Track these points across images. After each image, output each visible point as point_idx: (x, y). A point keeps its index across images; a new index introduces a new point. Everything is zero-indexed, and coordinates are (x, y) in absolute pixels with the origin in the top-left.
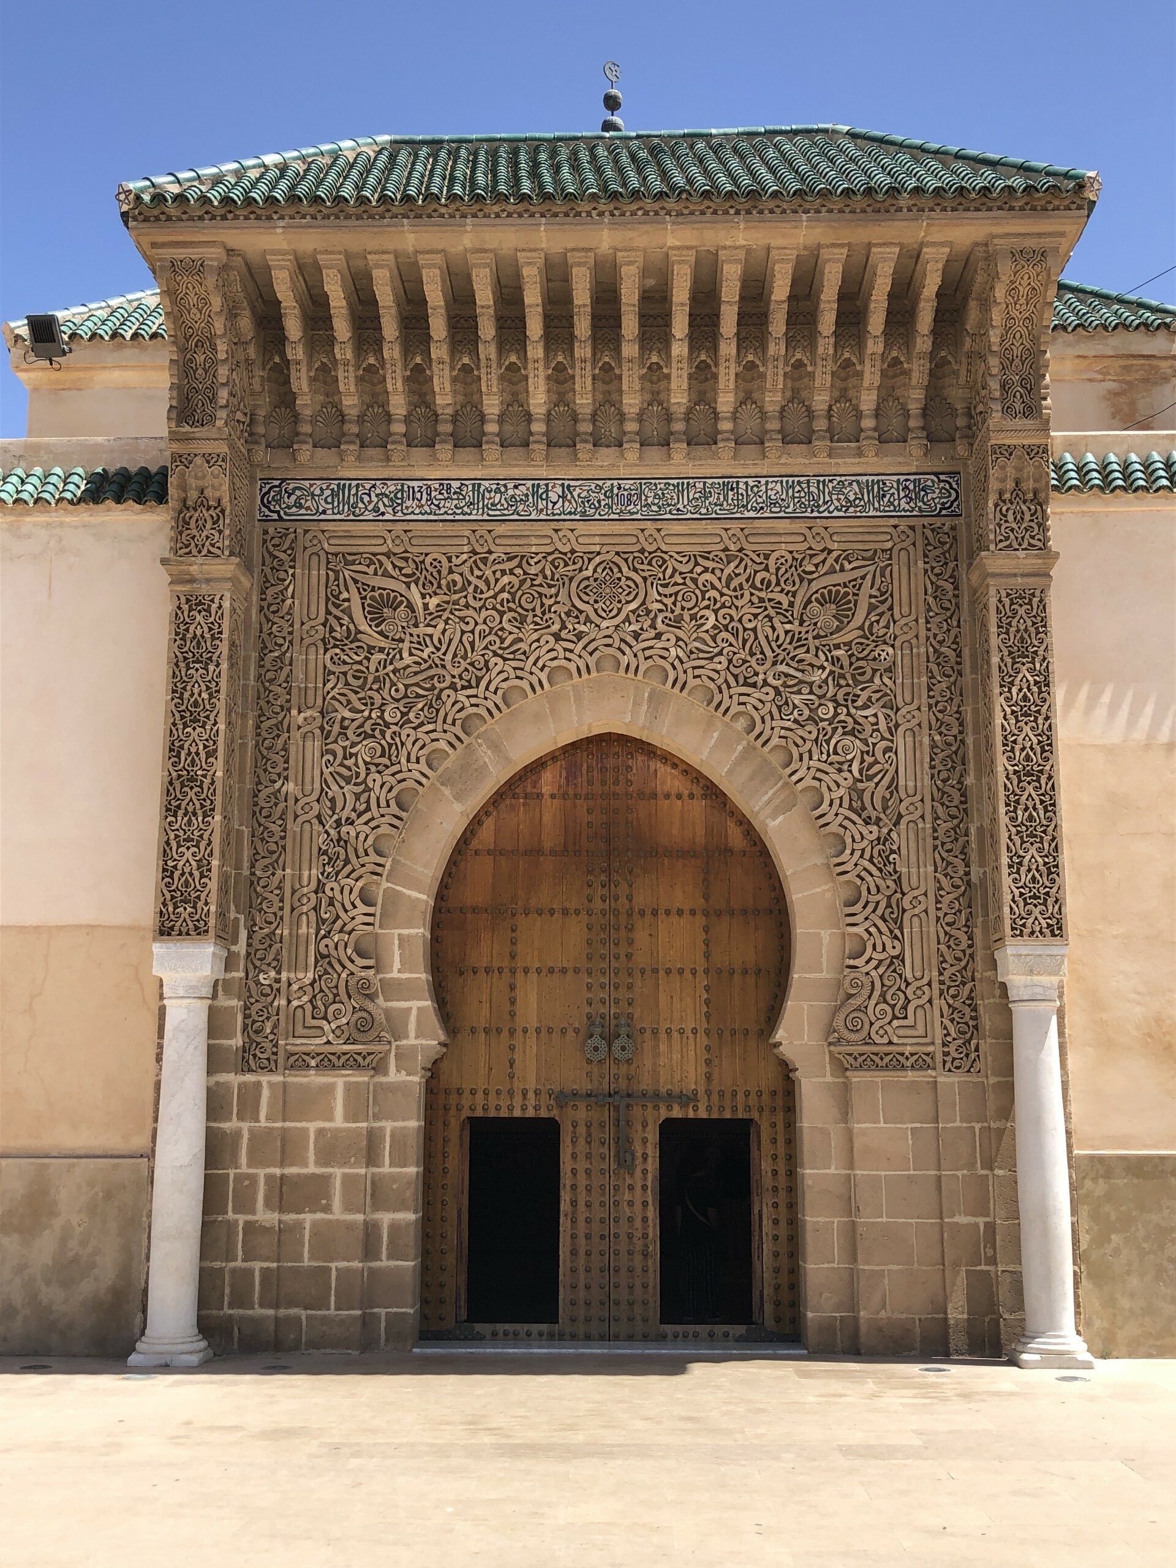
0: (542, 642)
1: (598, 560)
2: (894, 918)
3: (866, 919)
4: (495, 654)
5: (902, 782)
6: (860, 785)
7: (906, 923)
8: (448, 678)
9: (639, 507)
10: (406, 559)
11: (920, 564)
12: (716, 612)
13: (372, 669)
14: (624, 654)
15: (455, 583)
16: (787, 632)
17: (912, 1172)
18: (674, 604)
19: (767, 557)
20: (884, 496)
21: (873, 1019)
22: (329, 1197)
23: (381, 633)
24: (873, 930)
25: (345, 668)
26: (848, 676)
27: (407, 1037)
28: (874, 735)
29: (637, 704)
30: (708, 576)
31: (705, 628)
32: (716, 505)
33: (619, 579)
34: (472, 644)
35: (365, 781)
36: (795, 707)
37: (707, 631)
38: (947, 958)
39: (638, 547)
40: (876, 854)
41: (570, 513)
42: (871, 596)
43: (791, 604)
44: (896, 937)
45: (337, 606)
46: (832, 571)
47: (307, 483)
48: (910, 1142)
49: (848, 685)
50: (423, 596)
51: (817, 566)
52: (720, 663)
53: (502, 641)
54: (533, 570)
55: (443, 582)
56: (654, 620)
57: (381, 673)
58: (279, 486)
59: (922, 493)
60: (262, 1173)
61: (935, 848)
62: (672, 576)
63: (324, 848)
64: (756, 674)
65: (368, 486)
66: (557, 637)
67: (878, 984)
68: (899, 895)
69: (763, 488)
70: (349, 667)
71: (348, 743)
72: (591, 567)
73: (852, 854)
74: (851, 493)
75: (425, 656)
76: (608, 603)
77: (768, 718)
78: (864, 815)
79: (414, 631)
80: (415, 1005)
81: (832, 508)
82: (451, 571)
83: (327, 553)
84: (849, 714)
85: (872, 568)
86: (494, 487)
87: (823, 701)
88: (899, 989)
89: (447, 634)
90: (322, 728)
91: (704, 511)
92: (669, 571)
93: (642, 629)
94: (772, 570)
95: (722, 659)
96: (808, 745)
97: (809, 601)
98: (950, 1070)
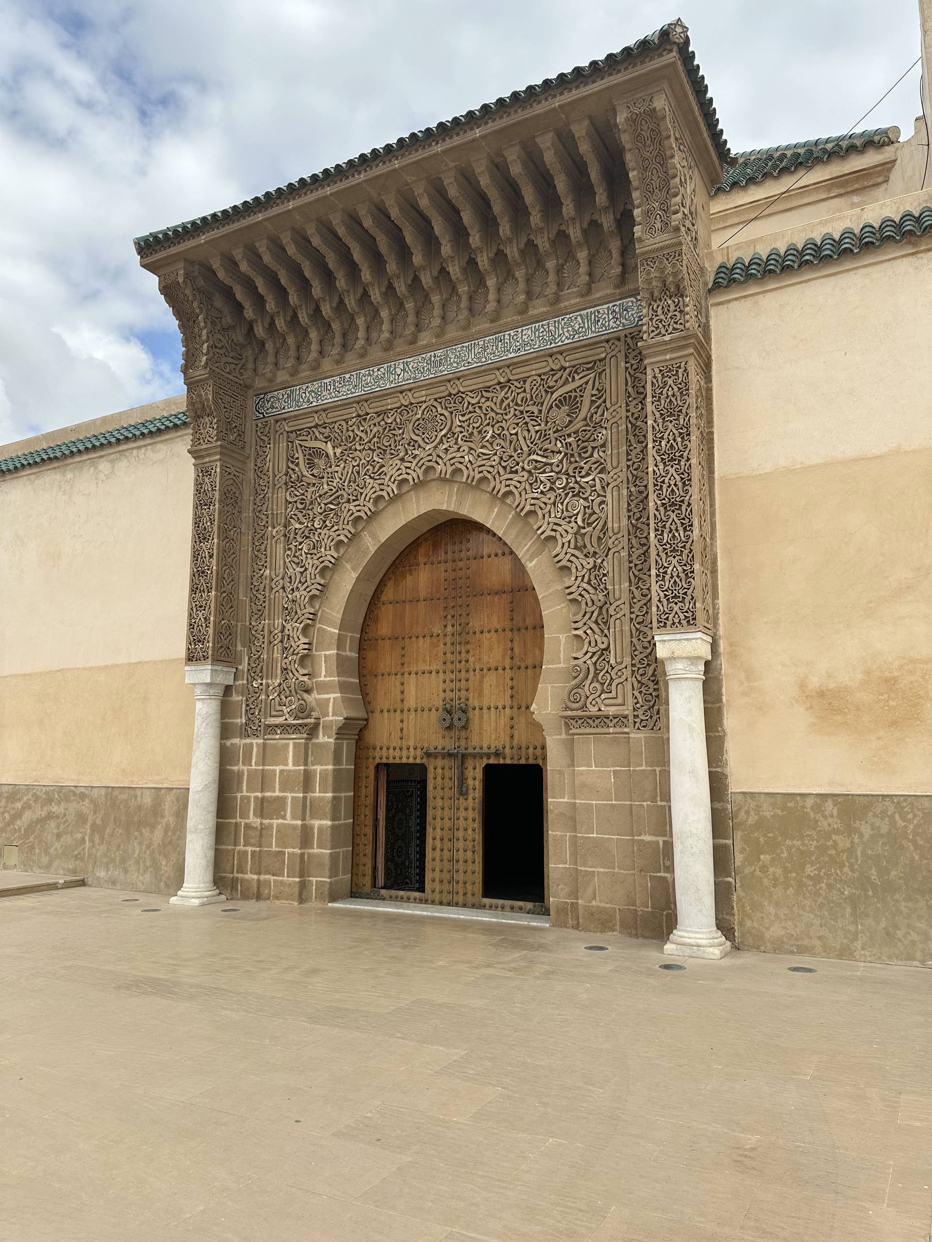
0: (394, 465)
1: (424, 406)
2: (603, 621)
3: (585, 624)
4: (371, 478)
5: (610, 525)
6: (583, 531)
7: (612, 626)
8: (346, 496)
9: (445, 367)
10: (325, 428)
11: (623, 364)
12: (493, 426)
13: (309, 497)
14: (439, 465)
15: (350, 436)
16: (537, 432)
17: (614, 802)
18: (469, 426)
19: (525, 382)
20: (599, 321)
21: (588, 694)
22: (285, 811)
23: (313, 475)
24: (589, 631)
25: (296, 499)
26: (576, 455)
27: (328, 716)
28: (593, 494)
29: (450, 496)
30: (488, 403)
31: (487, 438)
32: (491, 354)
33: (436, 416)
34: (358, 473)
35: (304, 565)
36: (542, 482)
37: (487, 441)
38: (638, 647)
39: (446, 393)
40: (592, 578)
41: (407, 380)
42: (593, 395)
43: (540, 411)
44: (606, 636)
45: (292, 462)
46: (566, 382)
47: (276, 393)
48: (613, 780)
49: (576, 461)
50: (334, 447)
51: (556, 381)
52: (494, 460)
53: (374, 467)
54: (390, 421)
55: (343, 438)
56: (457, 439)
57: (314, 497)
58: (264, 398)
59: (625, 312)
60: (253, 795)
61: (630, 568)
62: (467, 408)
63: (286, 606)
64: (518, 464)
65: (304, 388)
66: (402, 460)
67: (592, 669)
68: (608, 605)
69: (520, 335)
70: (298, 498)
71: (297, 543)
72: (420, 412)
73: (576, 579)
74: (576, 325)
75: (335, 484)
76: (430, 433)
77: (523, 493)
78: (585, 551)
79: (329, 470)
80: (332, 696)
81: (563, 339)
82: (348, 430)
83: (288, 432)
84: (576, 482)
85: (592, 375)
86: (367, 373)
87: (559, 476)
88: (607, 672)
89: (346, 469)
90: (285, 536)
91: (484, 360)
92: (466, 405)
93: (450, 446)
94: (528, 391)
95: (496, 457)
96: (549, 506)
97: (551, 407)
98: (639, 729)
